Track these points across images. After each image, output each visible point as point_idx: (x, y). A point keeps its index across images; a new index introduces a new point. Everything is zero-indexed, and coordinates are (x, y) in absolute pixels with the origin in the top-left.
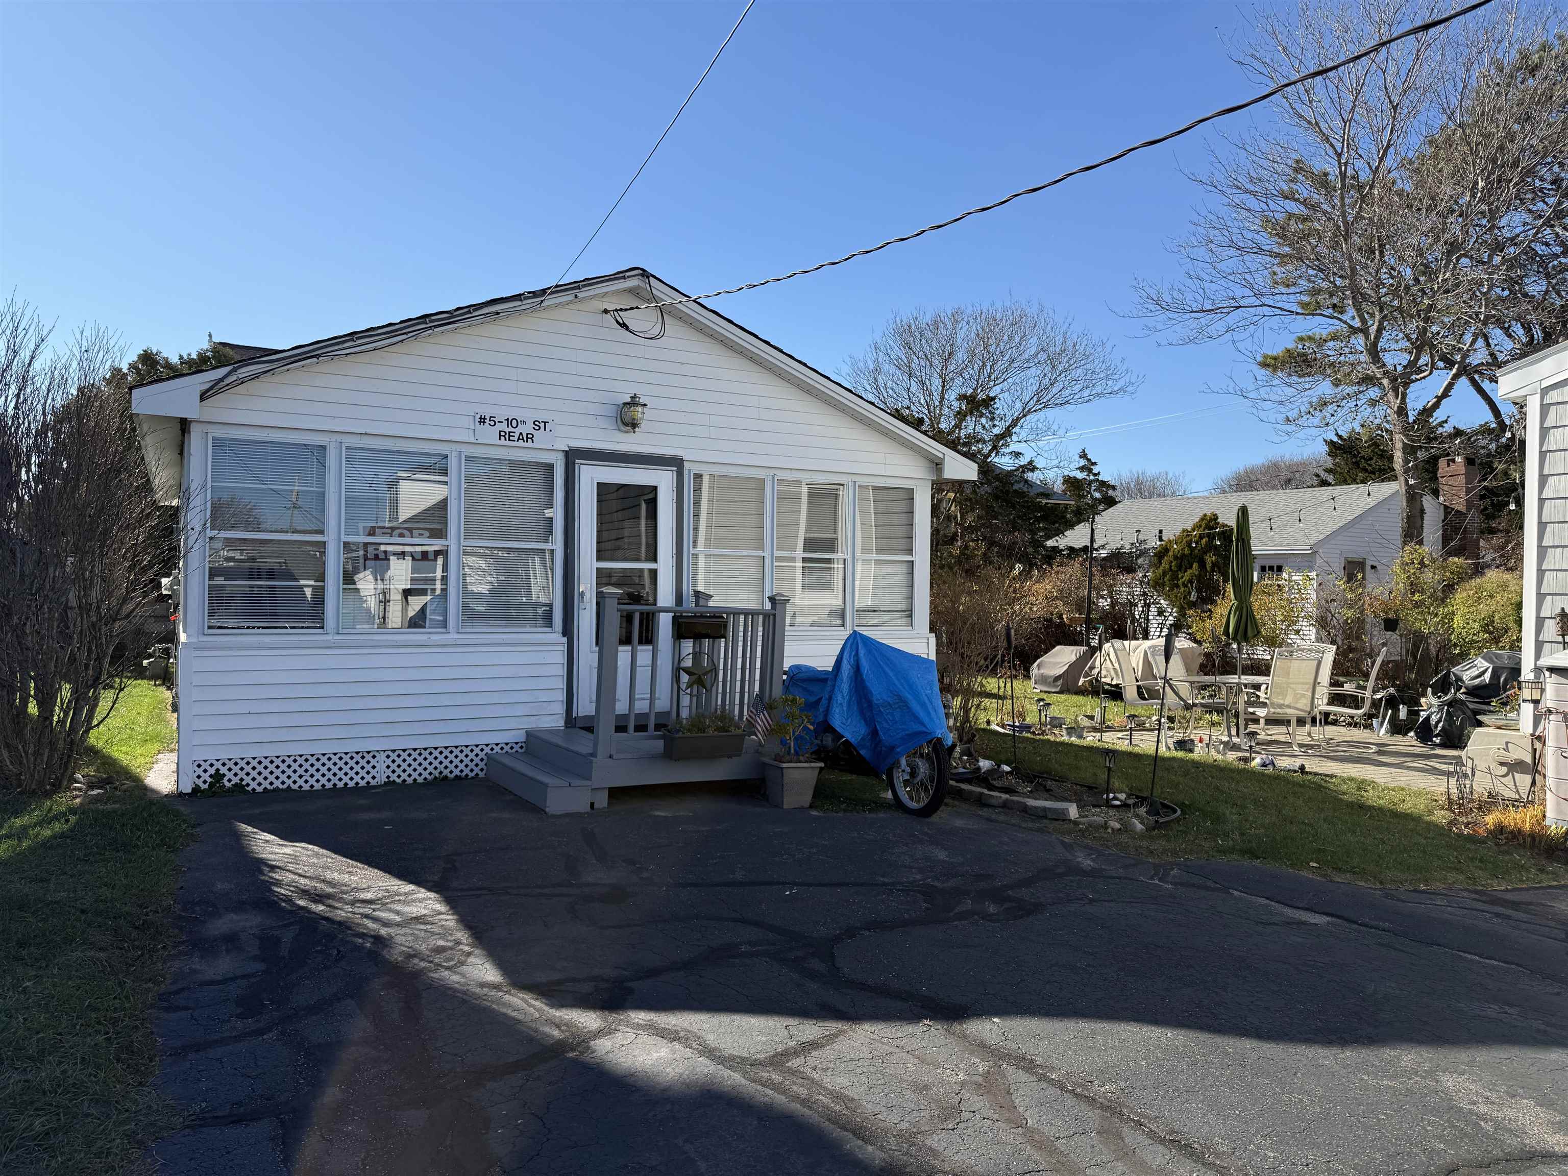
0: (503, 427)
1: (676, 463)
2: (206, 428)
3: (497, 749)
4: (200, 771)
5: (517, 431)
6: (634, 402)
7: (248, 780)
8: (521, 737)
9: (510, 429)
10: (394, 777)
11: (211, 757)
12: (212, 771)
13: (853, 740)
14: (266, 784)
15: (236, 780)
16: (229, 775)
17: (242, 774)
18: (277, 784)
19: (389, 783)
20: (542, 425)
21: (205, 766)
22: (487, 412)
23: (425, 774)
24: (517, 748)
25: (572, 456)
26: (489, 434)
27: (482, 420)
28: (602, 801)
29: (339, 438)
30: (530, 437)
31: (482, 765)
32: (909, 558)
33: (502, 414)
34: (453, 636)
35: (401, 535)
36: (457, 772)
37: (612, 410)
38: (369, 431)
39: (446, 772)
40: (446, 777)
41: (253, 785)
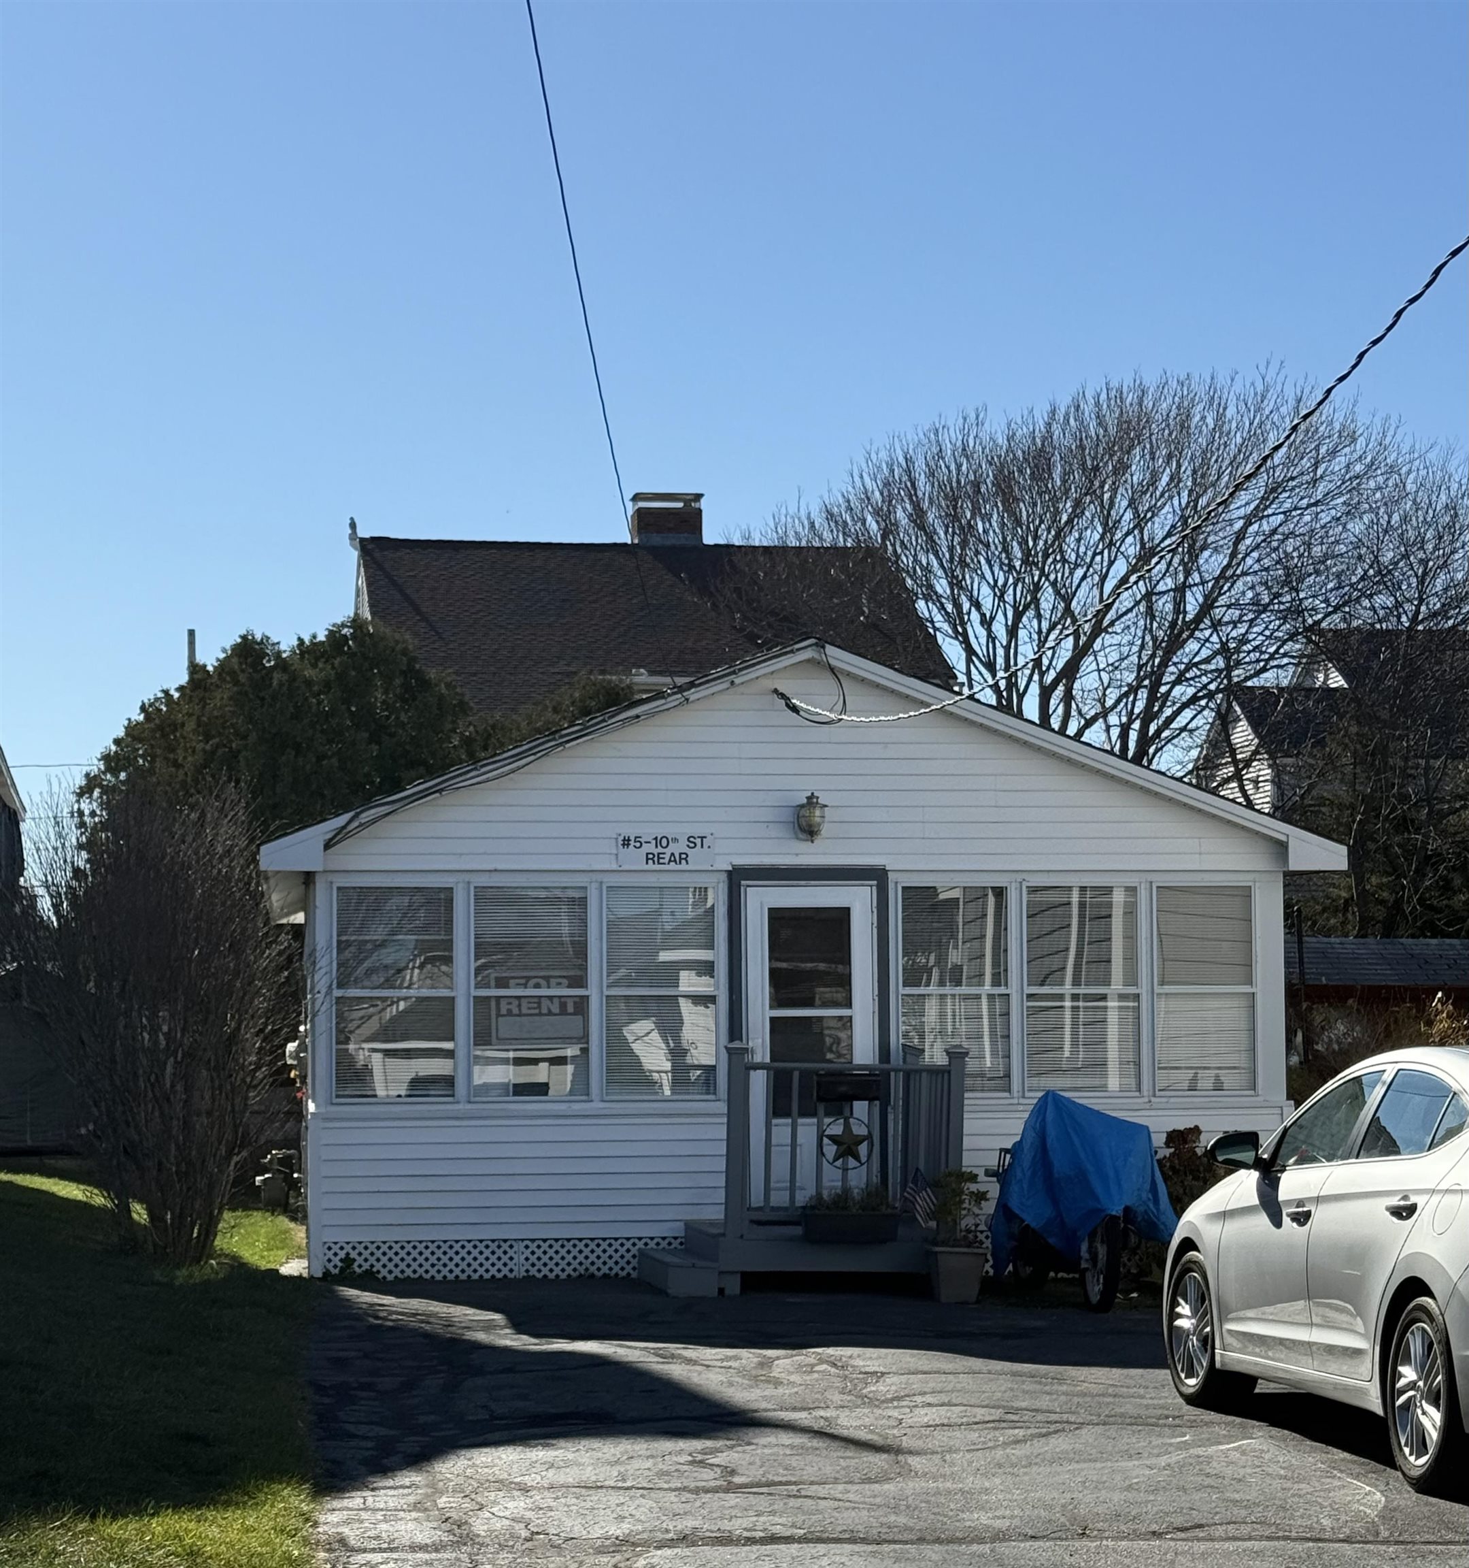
0: (651, 848)
1: (877, 876)
2: (330, 877)
3: (652, 1244)
4: (330, 1254)
5: (668, 851)
6: (812, 801)
7: (378, 1266)
8: (678, 1230)
9: (660, 850)
10: (533, 1271)
11: (342, 1239)
12: (342, 1254)
13: (1033, 1225)
14: (397, 1272)
15: (366, 1266)
16: (360, 1260)
17: (372, 1260)
18: (409, 1272)
19: (529, 1279)
20: (698, 841)
21: (336, 1248)
22: (631, 833)
23: (569, 1270)
24: (676, 1244)
25: (738, 878)
26: (634, 859)
27: (626, 842)
28: (733, 1286)
29: (467, 877)
30: (683, 857)
31: (634, 1262)
32: (1246, 989)
33: (648, 832)
34: (596, 1106)
35: (537, 986)
36: (605, 1270)
37: (788, 815)
38: (500, 867)
39: (593, 1269)
40: (593, 1275)
41: (384, 1272)
